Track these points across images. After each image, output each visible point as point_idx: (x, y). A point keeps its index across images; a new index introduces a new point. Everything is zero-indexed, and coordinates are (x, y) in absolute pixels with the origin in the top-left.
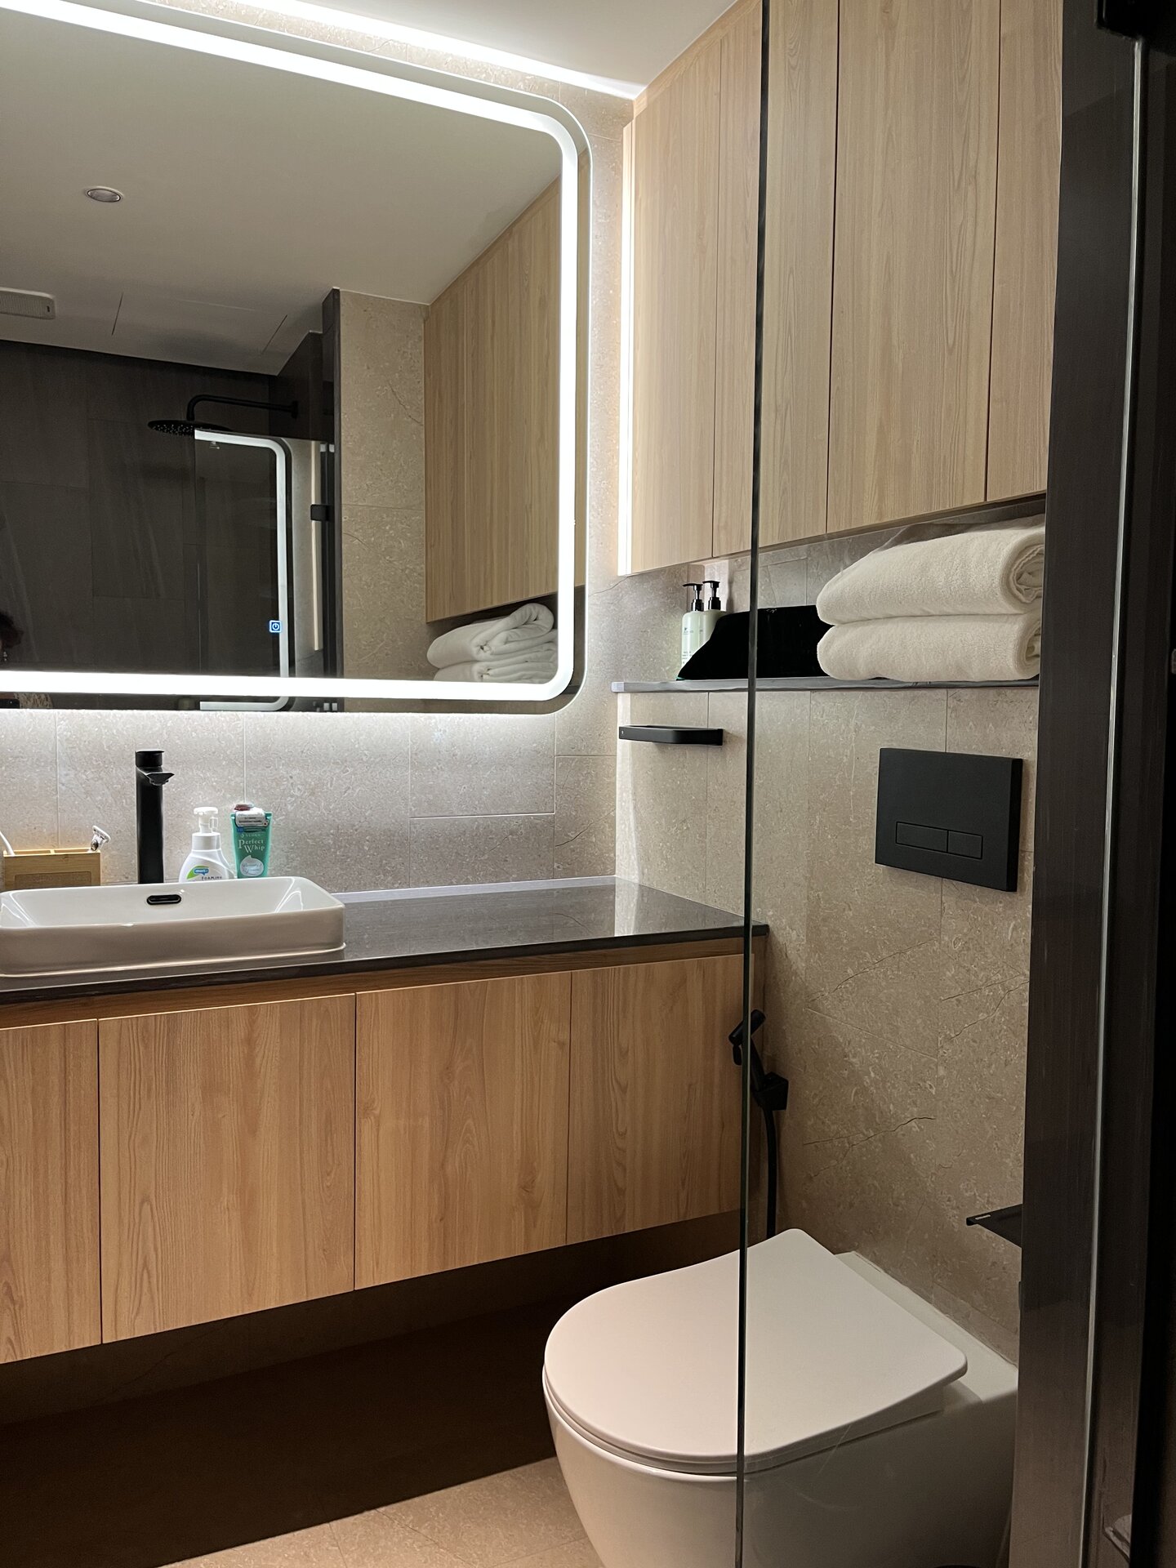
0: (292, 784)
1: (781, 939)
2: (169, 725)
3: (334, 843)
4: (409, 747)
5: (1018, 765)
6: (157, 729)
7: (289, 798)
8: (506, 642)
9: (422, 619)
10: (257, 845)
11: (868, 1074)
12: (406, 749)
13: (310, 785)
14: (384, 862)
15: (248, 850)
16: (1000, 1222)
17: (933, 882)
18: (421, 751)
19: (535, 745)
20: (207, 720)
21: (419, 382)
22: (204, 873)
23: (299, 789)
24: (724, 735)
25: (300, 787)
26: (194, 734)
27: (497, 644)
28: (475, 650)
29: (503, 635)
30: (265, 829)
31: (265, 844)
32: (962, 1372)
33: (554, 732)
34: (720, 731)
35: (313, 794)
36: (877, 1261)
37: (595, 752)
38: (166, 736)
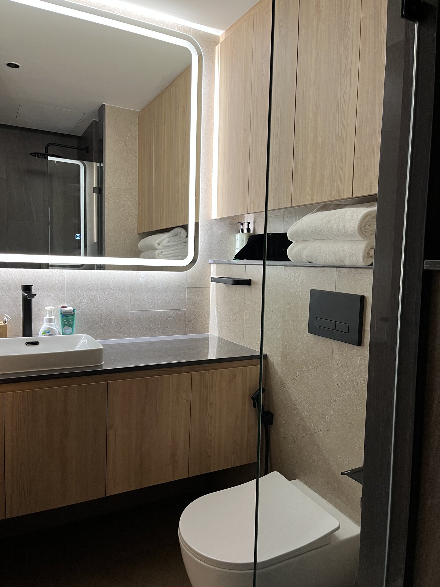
0: (84, 298)
1: (272, 360)
2: (35, 274)
3: (100, 321)
4: (130, 284)
5: (363, 299)
6: (30, 276)
7: (83, 303)
8: (169, 242)
9: (136, 232)
10: (70, 321)
11: (304, 413)
12: (129, 285)
13: (91, 298)
14: (120, 328)
15: (66, 323)
16: (354, 474)
17: (329, 341)
18: (135, 285)
19: (179, 283)
20: (50, 272)
21: (136, 141)
22: (49, 333)
23: (87, 300)
24: (251, 282)
25: (87, 299)
26: (45, 278)
27: (165, 243)
28: (156, 245)
29: (167, 240)
30: (73, 315)
31: (73, 321)
32: (338, 528)
33: (186, 279)
34: (250, 280)
35: (92, 302)
36: (306, 483)
37: (202, 286)
38: (34, 279)
